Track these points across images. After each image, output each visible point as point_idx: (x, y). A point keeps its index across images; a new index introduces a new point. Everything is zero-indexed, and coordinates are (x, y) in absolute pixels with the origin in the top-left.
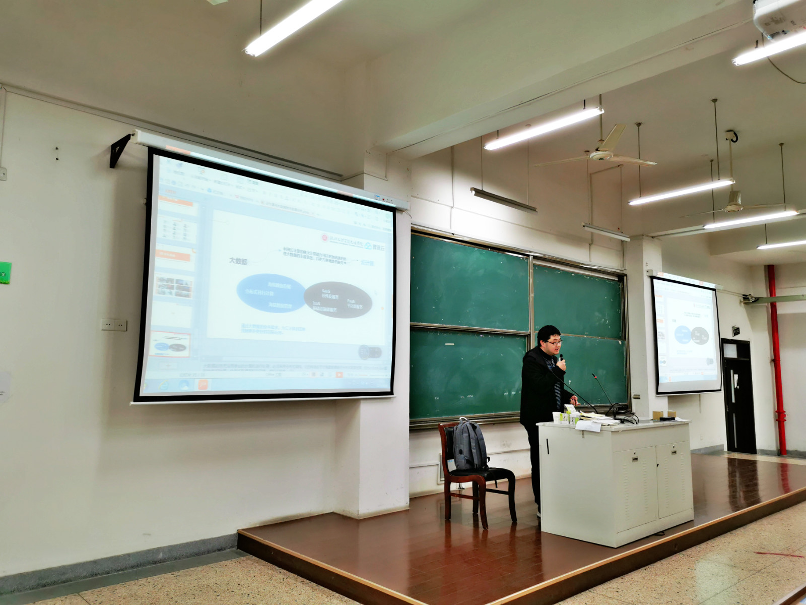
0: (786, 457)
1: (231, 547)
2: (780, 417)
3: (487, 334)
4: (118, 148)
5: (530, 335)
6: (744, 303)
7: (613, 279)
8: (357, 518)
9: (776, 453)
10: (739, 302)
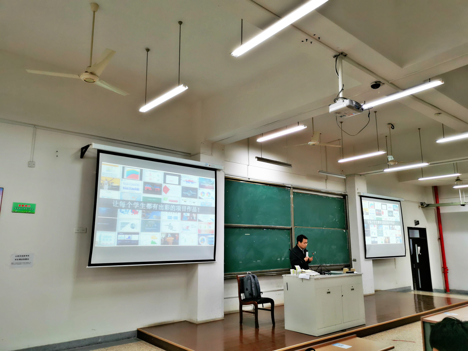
0: (449, 294)
1: (134, 337)
2: (445, 270)
3: (267, 228)
4: (84, 149)
5: (292, 228)
6: (422, 207)
7: (340, 197)
8: (196, 323)
9: (444, 291)
10: (418, 207)
